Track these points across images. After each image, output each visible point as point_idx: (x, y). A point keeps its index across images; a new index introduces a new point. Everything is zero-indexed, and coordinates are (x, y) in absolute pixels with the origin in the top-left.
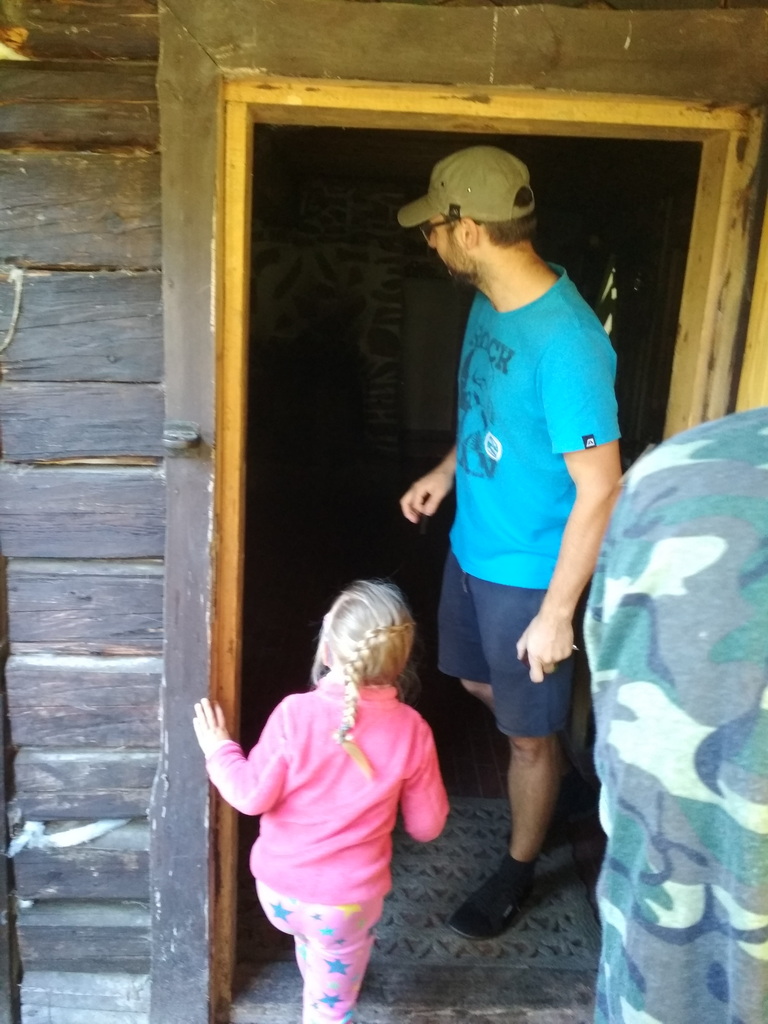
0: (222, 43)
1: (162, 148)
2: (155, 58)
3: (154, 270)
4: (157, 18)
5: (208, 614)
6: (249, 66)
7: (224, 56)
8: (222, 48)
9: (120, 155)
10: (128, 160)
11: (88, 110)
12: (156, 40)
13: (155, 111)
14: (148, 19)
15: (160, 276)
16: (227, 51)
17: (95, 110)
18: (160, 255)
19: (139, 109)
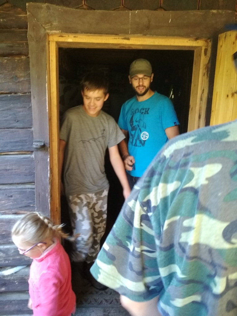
0: (47, 23)
1: (30, 56)
2: (27, 28)
3: (29, 93)
4: (27, 16)
5: (49, 200)
6: (56, 30)
7: (48, 27)
8: (47, 25)
9: (17, 58)
10: (19, 60)
11: (7, 45)
12: (27, 23)
13: (27, 44)
14: (24, 16)
15: (31, 95)
16: (48, 26)
17: (9, 45)
18: (30, 89)
19: (23, 44)
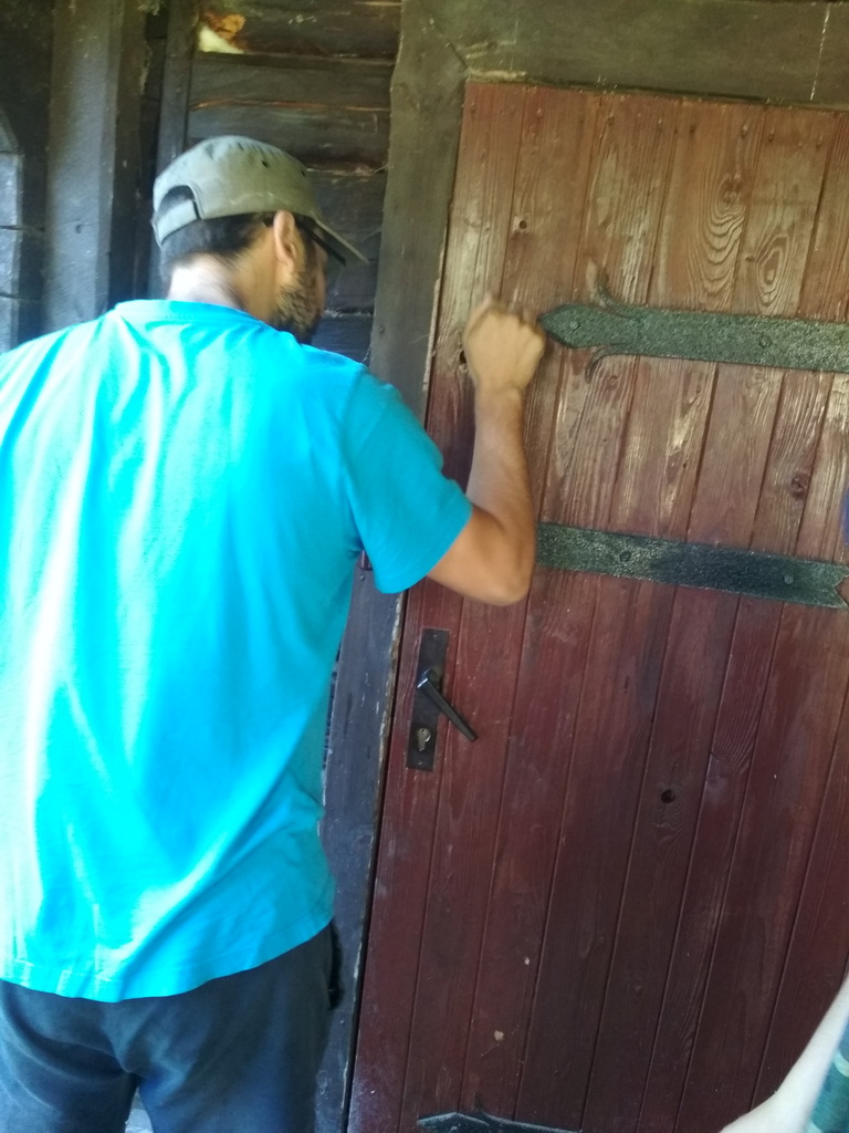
0: (474, 40)
1: (389, 166)
2: (392, 56)
3: (363, 312)
4: (399, 8)
5: (383, 726)
6: (505, 68)
7: (475, 56)
8: (474, 46)
9: (338, 173)
10: (347, 179)
11: (306, 116)
12: (398, 33)
13: (385, 121)
14: (388, 8)
15: (371, 319)
16: (479, 50)
17: (314, 117)
18: (373, 295)
19: (366, 117)
